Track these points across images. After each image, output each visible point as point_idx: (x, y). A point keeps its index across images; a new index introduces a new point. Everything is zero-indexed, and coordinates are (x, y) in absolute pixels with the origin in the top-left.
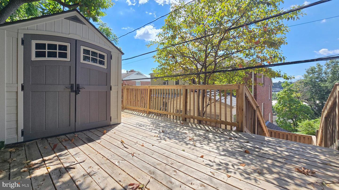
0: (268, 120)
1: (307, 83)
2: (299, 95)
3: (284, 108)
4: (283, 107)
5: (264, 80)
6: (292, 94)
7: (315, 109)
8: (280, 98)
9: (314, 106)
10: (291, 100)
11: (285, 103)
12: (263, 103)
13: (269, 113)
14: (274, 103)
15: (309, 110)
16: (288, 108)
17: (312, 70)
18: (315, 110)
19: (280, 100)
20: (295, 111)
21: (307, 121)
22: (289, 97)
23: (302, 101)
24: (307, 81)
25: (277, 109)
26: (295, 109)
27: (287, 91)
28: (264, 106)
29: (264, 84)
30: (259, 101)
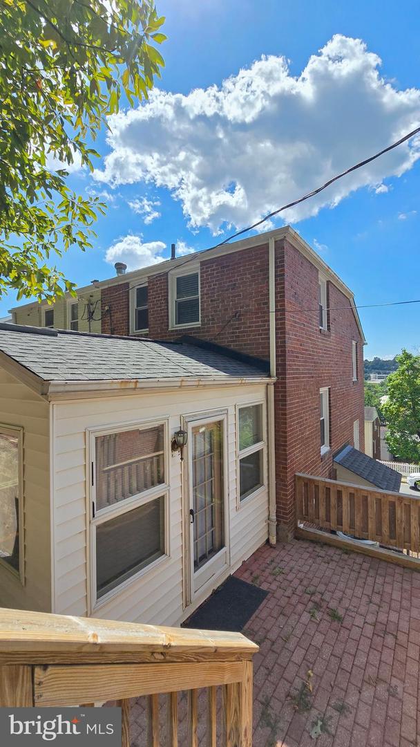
0: (350, 442)
3: (401, 409)
4: (399, 406)
6: (415, 377)
8: (392, 386)
11: (402, 398)
12: (324, 389)
13: (352, 420)
16: (409, 408)
19: (393, 392)
22: (410, 383)
25: (386, 411)
27: (408, 370)
28: (330, 397)
29: (329, 329)
30: (306, 377)
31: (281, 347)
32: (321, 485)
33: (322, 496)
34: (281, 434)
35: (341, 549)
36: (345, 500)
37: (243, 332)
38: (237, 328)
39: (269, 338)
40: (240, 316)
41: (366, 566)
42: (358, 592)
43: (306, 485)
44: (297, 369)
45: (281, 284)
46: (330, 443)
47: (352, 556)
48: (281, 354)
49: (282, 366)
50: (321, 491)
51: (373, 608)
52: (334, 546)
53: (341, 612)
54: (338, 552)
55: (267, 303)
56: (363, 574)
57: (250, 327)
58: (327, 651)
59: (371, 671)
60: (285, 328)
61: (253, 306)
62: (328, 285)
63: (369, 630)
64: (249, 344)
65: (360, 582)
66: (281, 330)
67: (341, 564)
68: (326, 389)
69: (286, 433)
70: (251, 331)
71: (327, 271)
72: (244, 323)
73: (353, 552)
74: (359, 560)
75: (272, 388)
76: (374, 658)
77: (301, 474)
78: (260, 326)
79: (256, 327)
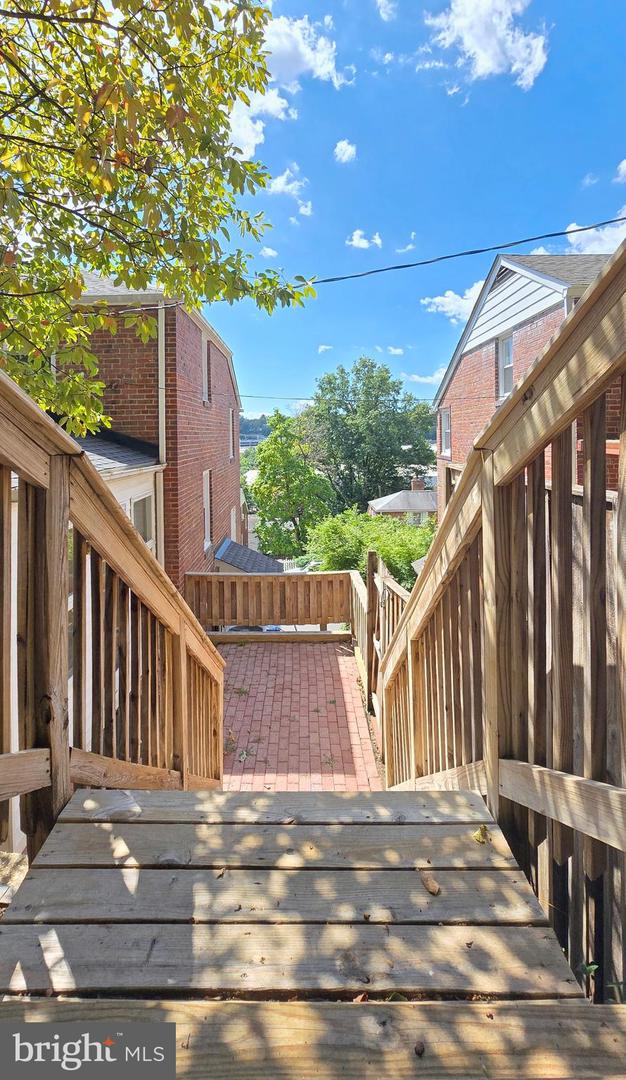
0: (228, 535)
1: (319, 415)
2: (306, 448)
3: (274, 489)
4: (272, 485)
5: (209, 381)
6: (290, 446)
7: (338, 484)
8: (264, 459)
9: (335, 478)
10: (290, 464)
11: (275, 474)
12: (206, 473)
13: (230, 507)
14: (252, 477)
15: (326, 488)
16: (283, 487)
17: (330, 383)
18: (337, 487)
19: (264, 466)
20: (300, 494)
21: (328, 523)
22: (285, 454)
23: (312, 466)
24: (320, 411)
25: (256, 493)
26: (299, 488)
27: (280, 436)
28: (210, 482)
29: (210, 399)
30: (191, 461)
31: (172, 428)
32: (214, 580)
33: (215, 592)
34: (171, 528)
35: (234, 643)
36: (239, 590)
37: (123, 407)
38: (114, 402)
39: (158, 417)
40: (116, 387)
41: (261, 650)
42: (257, 670)
43: (198, 584)
44: (186, 452)
45: (172, 355)
46: (211, 537)
47: (247, 646)
48: (172, 437)
49: (172, 450)
50: (214, 586)
51: (272, 677)
52: (228, 643)
53: (246, 688)
54: (234, 646)
55: (155, 376)
56: (260, 656)
57: (131, 402)
58: (240, 715)
59: (276, 714)
60: (176, 407)
61: (136, 376)
62: (208, 345)
63: (271, 692)
64: (131, 423)
65: (258, 663)
66: (172, 408)
67: (239, 654)
68: (207, 472)
69: (177, 526)
70: (133, 407)
71: (210, 332)
72: (123, 397)
73: (247, 642)
74: (254, 647)
75: (161, 476)
76: (277, 706)
77: (190, 573)
78: (145, 402)
79: (140, 402)
